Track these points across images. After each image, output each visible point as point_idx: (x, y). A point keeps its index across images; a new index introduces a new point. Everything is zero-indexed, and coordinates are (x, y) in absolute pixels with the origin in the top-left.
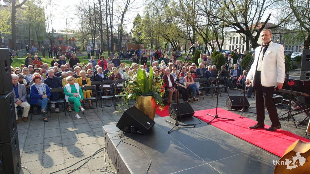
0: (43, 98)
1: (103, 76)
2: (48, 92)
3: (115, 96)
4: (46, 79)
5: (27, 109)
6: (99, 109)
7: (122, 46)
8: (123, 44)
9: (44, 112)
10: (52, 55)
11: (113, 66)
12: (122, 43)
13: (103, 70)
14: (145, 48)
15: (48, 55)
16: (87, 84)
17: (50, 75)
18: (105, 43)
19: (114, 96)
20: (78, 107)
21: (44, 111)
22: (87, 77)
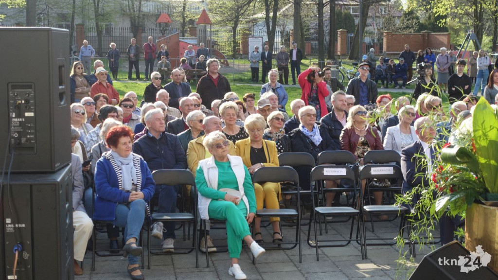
0: (132, 201)
1: (317, 139)
2: (146, 183)
3: (365, 207)
4: (140, 141)
5: (84, 232)
6: (307, 251)
7: (367, 40)
8: (371, 33)
9: (135, 250)
10: (140, 71)
11: (350, 105)
12: (367, 29)
13: (318, 116)
14: (453, 47)
15: (127, 70)
16: (266, 162)
17: (153, 128)
18: (308, 30)
19: (361, 208)
20: (239, 237)
21: (134, 246)
22: (267, 137)
